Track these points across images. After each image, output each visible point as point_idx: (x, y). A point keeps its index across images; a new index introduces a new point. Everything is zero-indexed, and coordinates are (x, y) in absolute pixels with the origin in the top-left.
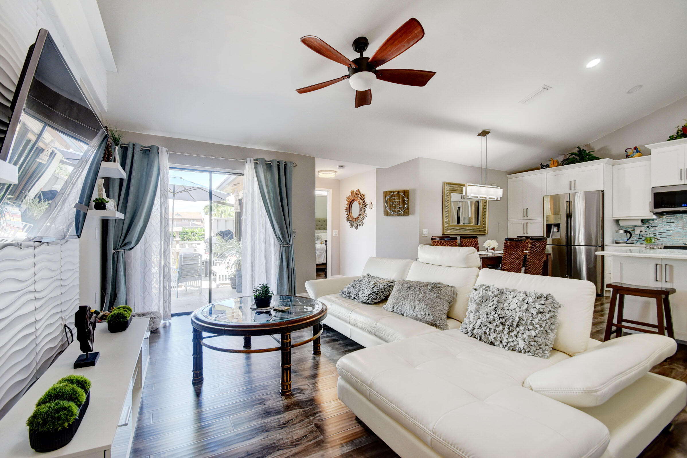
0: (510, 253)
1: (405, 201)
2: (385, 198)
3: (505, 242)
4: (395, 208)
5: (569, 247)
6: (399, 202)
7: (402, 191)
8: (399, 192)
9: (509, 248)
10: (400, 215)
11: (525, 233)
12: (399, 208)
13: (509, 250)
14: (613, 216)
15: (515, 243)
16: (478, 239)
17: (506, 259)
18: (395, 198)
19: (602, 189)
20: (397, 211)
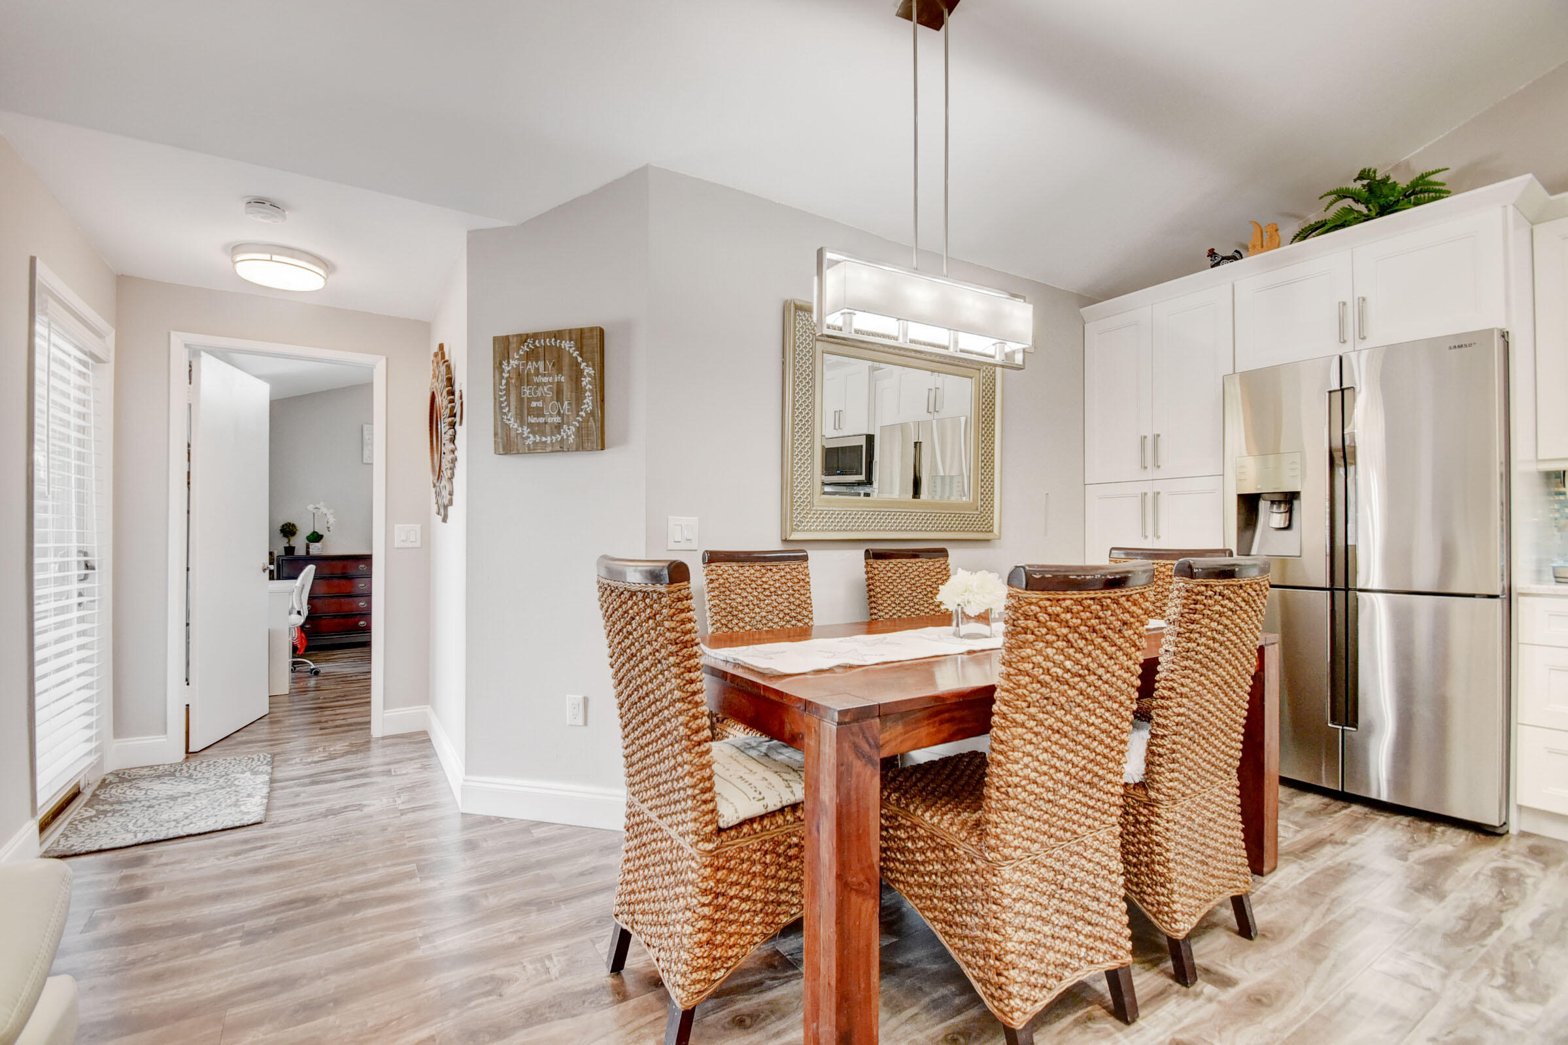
0: (1047, 672)
1: (585, 381)
2: (498, 367)
3: (1010, 596)
4: (539, 412)
5: (1340, 595)
6: (559, 383)
7: (570, 331)
8: (558, 335)
9: (1038, 638)
10: (562, 448)
11: (1150, 532)
12: (559, 413)
13: (1039, 652)
14: (1541, 457)
15: (1079, 602)
16: (950, 560)
17: (1020, 718)
18: (541, 364)
19: (1501, 325)
20: (548, 428)
